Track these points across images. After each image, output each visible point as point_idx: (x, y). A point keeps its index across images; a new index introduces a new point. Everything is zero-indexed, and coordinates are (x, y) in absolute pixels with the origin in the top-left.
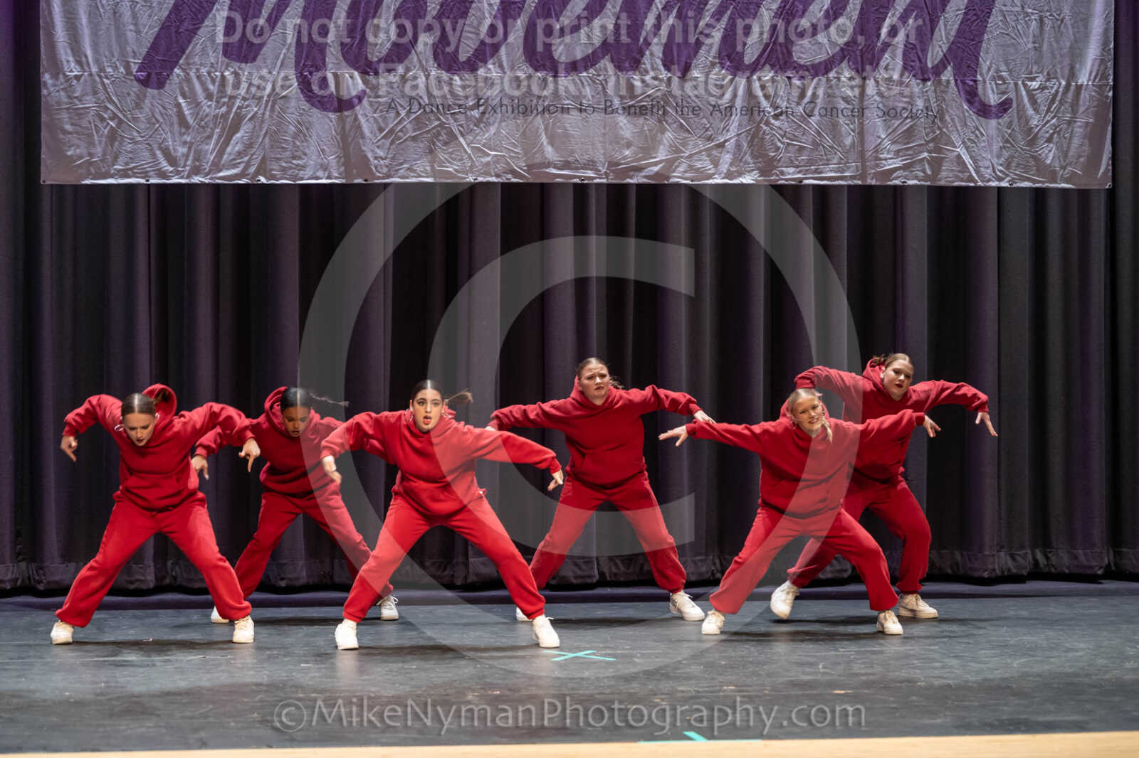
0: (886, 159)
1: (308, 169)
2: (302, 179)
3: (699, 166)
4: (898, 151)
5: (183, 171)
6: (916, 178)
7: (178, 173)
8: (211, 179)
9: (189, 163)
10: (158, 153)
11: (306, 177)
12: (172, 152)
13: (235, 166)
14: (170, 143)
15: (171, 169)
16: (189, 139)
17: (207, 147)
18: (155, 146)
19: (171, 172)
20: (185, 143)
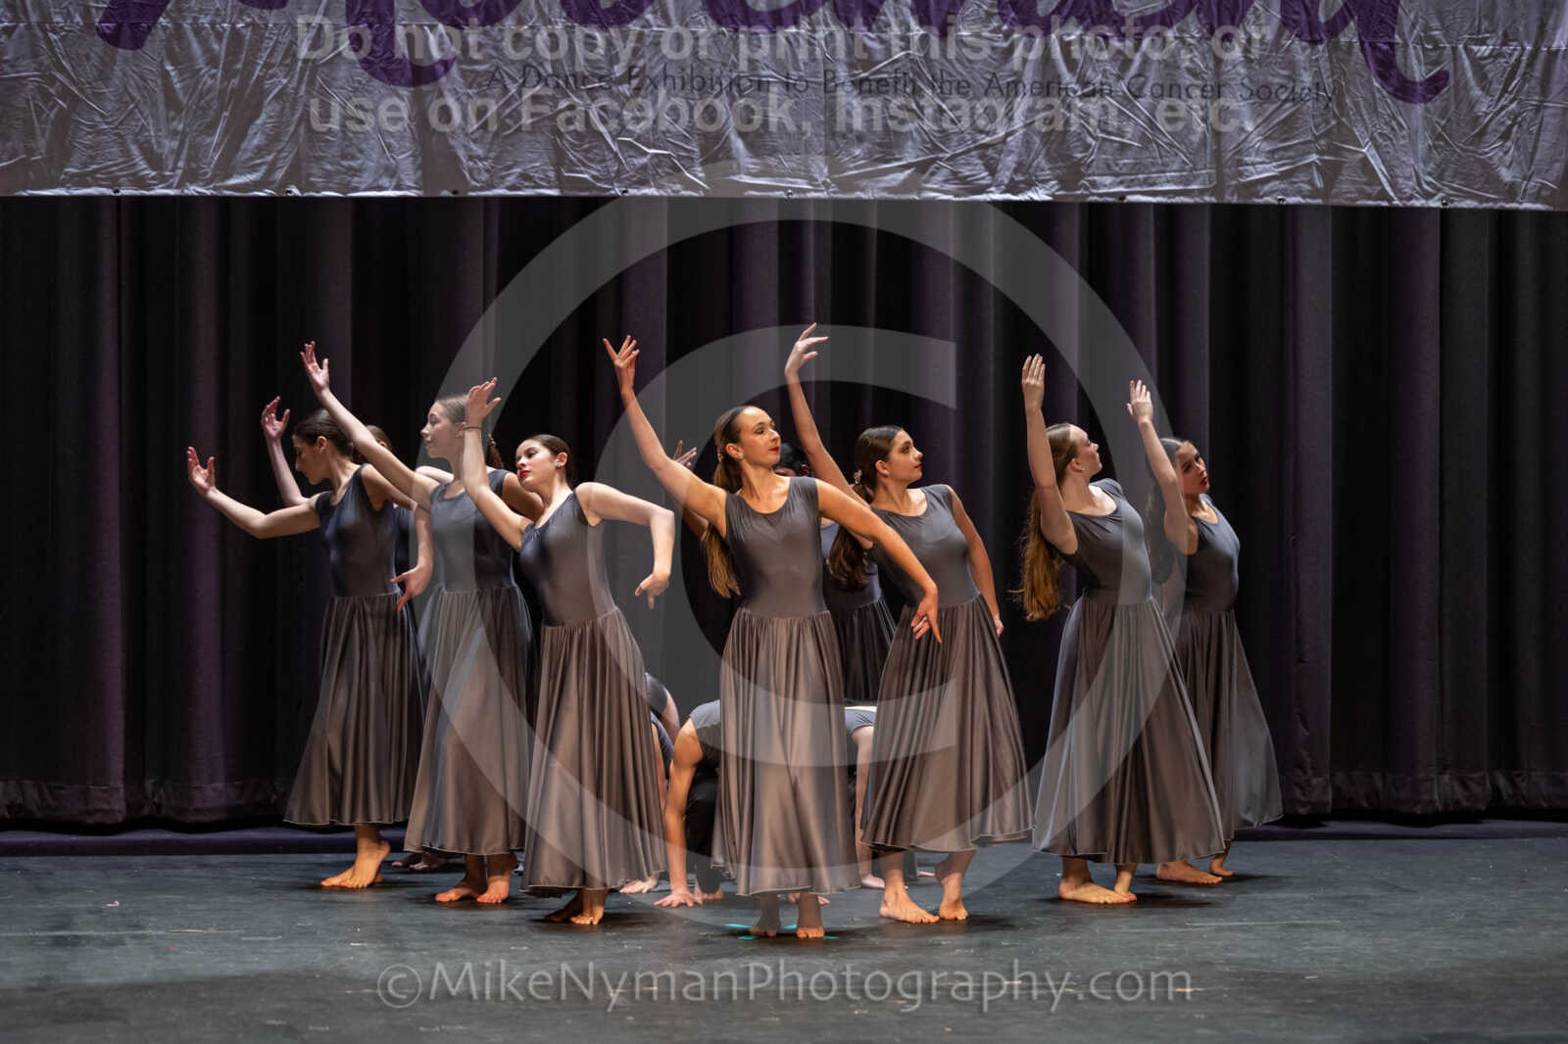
0: (1253, 164)
1: (365, 175)
2: (356, 189)
3: (967, 173)
4: (1273, 152)
5: (171, 177)
6: (1300, 193)
7: (162, 180)
8: (214, 189)
9: (181, 164)
10: (134, 149)
11: (363, 186)
12: (155, 147)
13: (253, 169)
14: (152, 133)
15: (154, 173)
16: (180, 127)
17: (208, 140)
18: (129, 138)
19: (153, 178)
20: (175, 133)
